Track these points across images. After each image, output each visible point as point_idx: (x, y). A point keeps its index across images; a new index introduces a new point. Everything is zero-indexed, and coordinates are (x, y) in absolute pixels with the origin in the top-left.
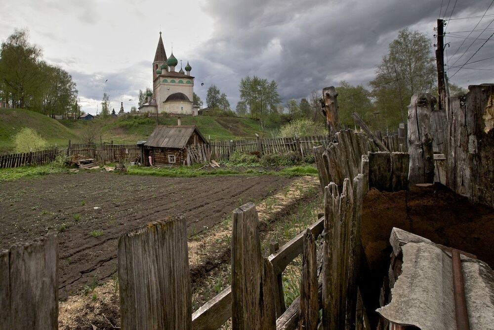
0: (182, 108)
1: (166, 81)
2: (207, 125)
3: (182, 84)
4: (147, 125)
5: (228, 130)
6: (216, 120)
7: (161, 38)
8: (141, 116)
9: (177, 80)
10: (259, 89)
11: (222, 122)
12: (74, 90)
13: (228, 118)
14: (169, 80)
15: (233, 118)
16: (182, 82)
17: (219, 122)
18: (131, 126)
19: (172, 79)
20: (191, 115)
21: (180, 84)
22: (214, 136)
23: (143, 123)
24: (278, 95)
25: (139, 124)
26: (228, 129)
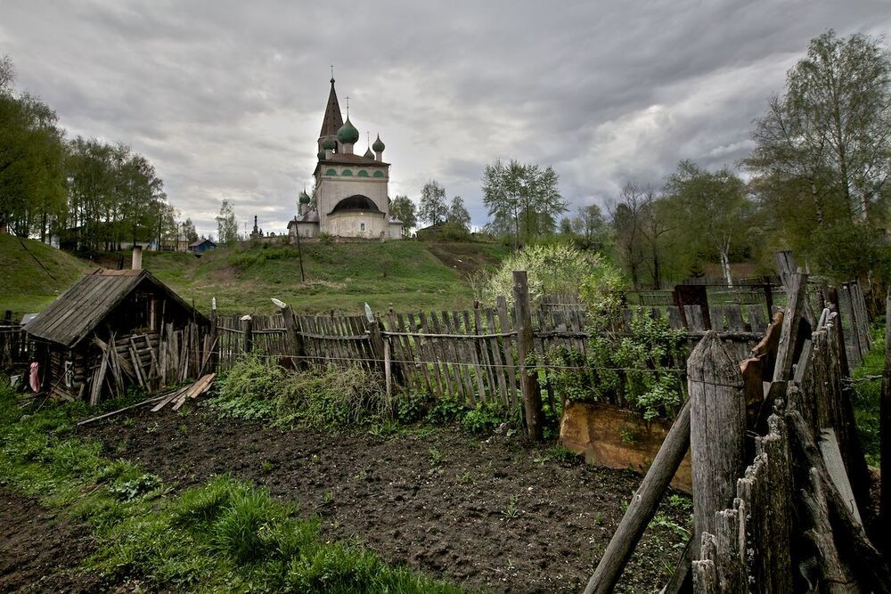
0: (363, 225)
1: (334, 173)
2: (407, 259)
3: (366, 178)
4: (284, 260)
5: (454, 270)
6: (429, 249)
7: (333, 91)
8: (277, 243)
9: (355, 171)
10: (523, 185)
11: (441, 252)
12: (159, 193)
13: (456, 244)
14: (339, 170)
15: (468, 244)
16: (365, 175)
17: (436, 254)
18: (251, 263)
19: (344, 169)
20: (378, 239)
21: (362, 178)
22: (419, 281)
23: (276, 257)
24: (559, 196)
25: (268, 258)
26: (452, 267)
